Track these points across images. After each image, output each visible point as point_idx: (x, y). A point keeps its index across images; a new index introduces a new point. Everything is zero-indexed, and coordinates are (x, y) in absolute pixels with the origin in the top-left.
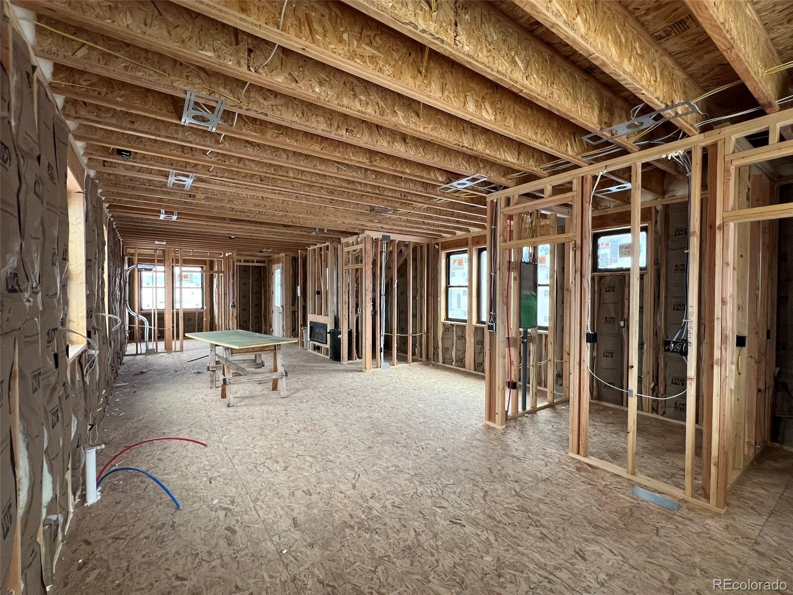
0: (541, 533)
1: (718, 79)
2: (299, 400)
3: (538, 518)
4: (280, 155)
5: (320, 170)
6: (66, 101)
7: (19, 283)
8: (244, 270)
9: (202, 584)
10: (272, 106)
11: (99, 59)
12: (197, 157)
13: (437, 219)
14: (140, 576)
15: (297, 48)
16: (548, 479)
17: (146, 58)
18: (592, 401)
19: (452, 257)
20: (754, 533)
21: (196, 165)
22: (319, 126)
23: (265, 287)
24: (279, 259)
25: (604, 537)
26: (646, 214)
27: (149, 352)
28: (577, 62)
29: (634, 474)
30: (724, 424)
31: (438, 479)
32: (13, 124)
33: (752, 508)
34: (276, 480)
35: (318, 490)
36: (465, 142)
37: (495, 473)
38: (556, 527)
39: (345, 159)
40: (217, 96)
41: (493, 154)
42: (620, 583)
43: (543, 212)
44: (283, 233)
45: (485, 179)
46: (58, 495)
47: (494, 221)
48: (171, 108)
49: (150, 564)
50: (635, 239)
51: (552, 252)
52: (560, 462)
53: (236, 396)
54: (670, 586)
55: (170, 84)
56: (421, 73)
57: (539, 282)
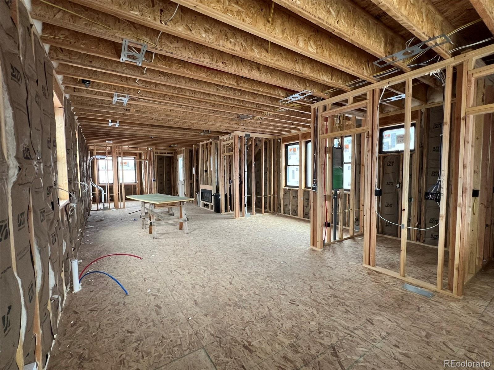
0: (346, 309)
1: (465, 20)
2: (195, 235)
3: (343, 301)
4: (181, 81)
5: (206, 90)
6: (51, 49)
7: (31, 154)
8: (160, 159)
9: (142, 335)
10: (176, 48)
11: (70, 20)
12: (130, 84)
13: (280, 122)
14: (107, 330)
15: (191, 6)
16: (350, 279)
17: (98, 18)
18: (378, 235)
19: (289, 147)
20: (481, 311)
21: (130, 89)
22: (205, 60)
23: (173, 168)
24: (181, 151)
25: (385, 312)
26: (414, 115)
27: (105, 208)
28: (370, 11)
29: (404, 276)
30: (463, 244)
31: (282, 279)
32: (21, 58)
33: (480, 296)
34: (183, 279)
35: (209, 285)
36: (297, 68)
37: (317, 275)
38: (355, 306)
39: (221, 82)
40: (142, 42)
41: (315, 76)
42: (394, 337)
43: (347, 115)
44: (183, 134)
45: (309, 94)
46: (58, 285)
47: (316, 121)
48: (114, 51)
49: (112, 324)
50: (407, 132)
51: (353, 142)
52: (357, 270)
53: (158, 233)
54: (427, 340)
55: (113, 34)
56: (269, 22)
57: (345, 161)
